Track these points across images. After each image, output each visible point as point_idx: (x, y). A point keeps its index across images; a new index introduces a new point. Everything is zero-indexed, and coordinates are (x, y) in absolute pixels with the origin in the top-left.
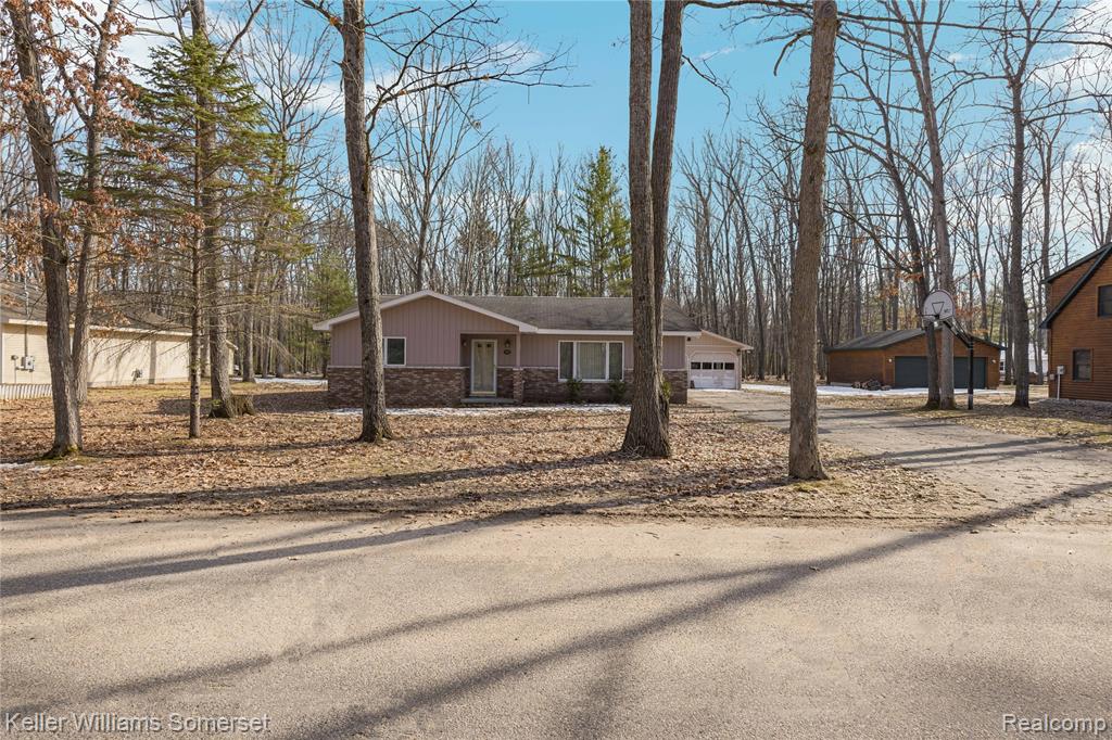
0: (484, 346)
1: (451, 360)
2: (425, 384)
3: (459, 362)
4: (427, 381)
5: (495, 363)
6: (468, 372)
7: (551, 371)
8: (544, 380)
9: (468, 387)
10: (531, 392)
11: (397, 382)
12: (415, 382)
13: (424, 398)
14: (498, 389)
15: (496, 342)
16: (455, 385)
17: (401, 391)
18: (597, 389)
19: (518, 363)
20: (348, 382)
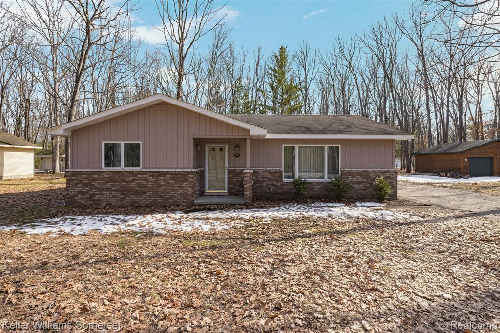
0: (217, 150)
1: (185, 163)
2: (159, 186)
3: (192, 167)
4: (162, 182)
5: (227, 165)
6: (201, 175)
7: (276, 172)
8: (271, 180)
9: (202, 187)
10: (259, 190)
11: (133, 184)
12: (150, 184)
13: (159, 199)
14: (229, 188)
15: (226, 146)
16: (188, 187)
17: (137, 193)
18: (317, 188)
19: (248, 164)
20: (85, 185)
